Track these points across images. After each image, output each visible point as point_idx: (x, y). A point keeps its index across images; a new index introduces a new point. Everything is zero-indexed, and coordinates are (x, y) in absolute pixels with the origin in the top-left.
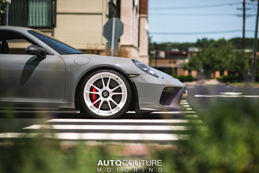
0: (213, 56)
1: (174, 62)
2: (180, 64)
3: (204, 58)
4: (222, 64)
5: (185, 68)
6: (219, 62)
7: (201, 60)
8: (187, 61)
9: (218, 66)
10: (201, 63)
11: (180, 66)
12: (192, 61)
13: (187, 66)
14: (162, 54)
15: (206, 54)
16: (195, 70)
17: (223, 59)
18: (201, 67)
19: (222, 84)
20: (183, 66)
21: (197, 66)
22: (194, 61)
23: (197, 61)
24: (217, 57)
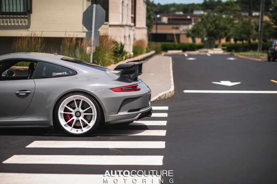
0: (217, 22)
1: (177, 28)
2: (184, 30)
3: (209, 25)
4: (227, 31)
5: (188, 35)
6: (225, 29)
7: (205, 27)
8: (190, 27)
9: (223, 33)
10: (205, 29)
11: (183, 32)
12: (195, 28)
13: (190, 33)
14: (165, 20)
15: (211, 21)
16: (199, 37)
17: (229, 26)
18: (205, 34)
19: (226, 53)
20: (186, 32)
21: (201, 33)
22: (198, 28)
23: (200, 28)
24: (222, 24)
